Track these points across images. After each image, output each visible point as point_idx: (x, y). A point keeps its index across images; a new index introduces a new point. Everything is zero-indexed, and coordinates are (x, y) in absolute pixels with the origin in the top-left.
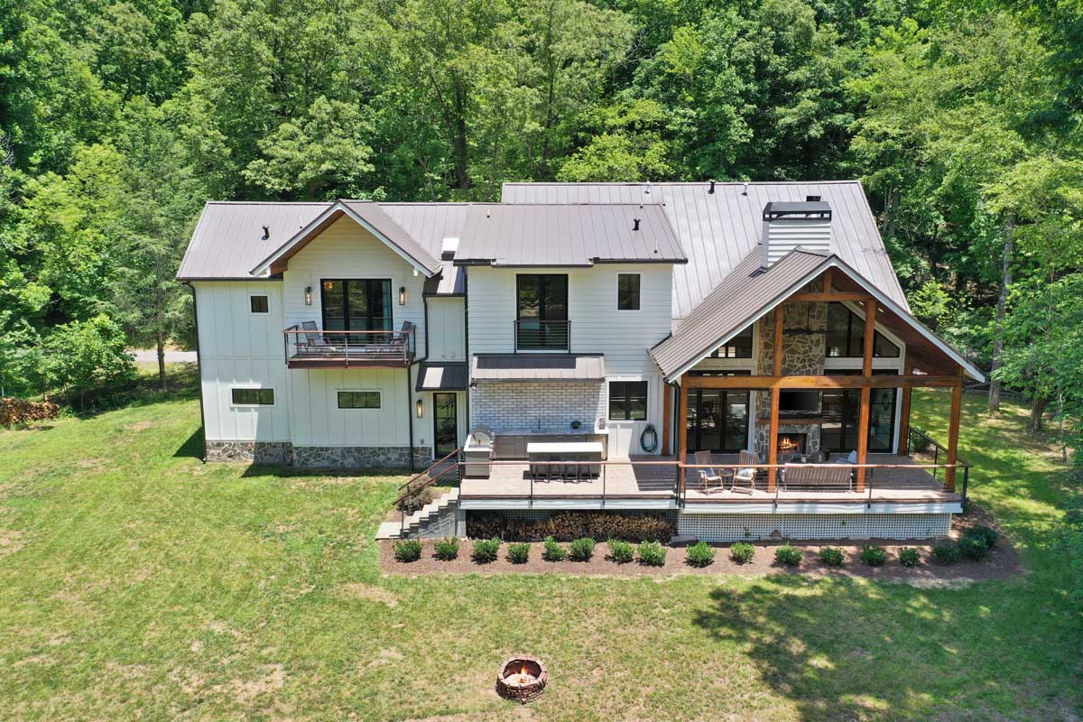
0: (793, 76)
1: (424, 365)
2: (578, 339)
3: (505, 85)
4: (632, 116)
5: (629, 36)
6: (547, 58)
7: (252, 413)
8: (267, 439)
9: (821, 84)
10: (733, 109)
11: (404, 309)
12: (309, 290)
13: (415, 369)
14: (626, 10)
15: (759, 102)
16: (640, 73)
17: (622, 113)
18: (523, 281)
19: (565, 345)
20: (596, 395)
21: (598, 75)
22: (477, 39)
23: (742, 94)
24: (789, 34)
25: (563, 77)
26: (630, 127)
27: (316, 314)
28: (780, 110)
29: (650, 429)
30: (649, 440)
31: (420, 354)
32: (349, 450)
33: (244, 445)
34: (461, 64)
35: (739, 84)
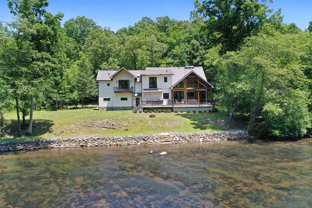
0: (196, 54)
1: (134, 93)
2: (158, 86)
3: (144, 55)
4: (167, 61)
5: (166, 48)
6: (151, 51)
7: (107, 102)
8: (109, 106)
9: (201, 55)
10: (185, 60)
11: (131, 84)
12: (117, 82)
13: (133, 94)
14: (166, 43)
15: (190, 59)
16: (169, 54)
17: (165, 61)
18: (150, 78)
19: (156, 87)
20: (161, 95)
21: (161, 55)
22: (139, 48)
23: (187, 57)
24: (195, 47)
25: (154, 55)
26: (167, 64)
27: (118, 85)
28: (194, 60)
29: (169, 100)
30: (169, 102)
31: (134, 92)
32: (122, 107)
33: (105, 107)
34: (136, 52)
35: (187, 56)
